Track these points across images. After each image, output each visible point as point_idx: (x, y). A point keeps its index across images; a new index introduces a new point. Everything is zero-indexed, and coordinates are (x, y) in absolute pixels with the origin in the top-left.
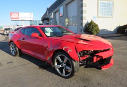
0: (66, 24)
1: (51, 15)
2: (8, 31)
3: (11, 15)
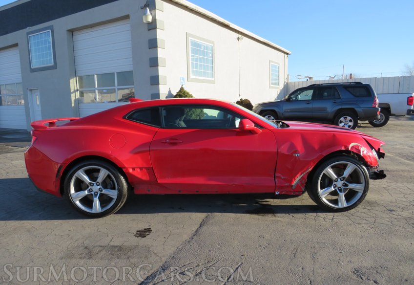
0: (73, 99)
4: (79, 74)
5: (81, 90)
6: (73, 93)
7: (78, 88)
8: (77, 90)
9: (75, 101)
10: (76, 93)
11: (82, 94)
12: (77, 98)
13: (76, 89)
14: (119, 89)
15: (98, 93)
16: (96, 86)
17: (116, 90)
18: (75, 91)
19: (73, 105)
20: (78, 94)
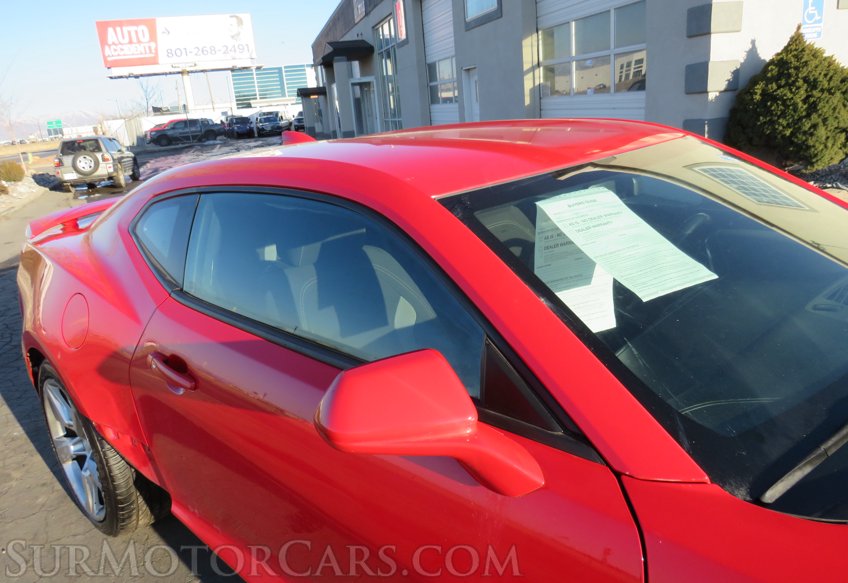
0: (528, 84)
1: (391, 15)
2: (84, 163)
3: (103, 41)
4: (545, 22)
5: (550, 62)
6: (528, 71)
7: (541, 59)
8: (539, 65)
9: (533, 91)
10: (537, 71)
11: (550, 71)
12: (537, 83)
13: (536, 62)
14: (618, 55)
15: (576, 69)
16: (574, 53)
17: (612, 57)
18: (533, 69)
19: (527, 101)
20: (540, 72)
